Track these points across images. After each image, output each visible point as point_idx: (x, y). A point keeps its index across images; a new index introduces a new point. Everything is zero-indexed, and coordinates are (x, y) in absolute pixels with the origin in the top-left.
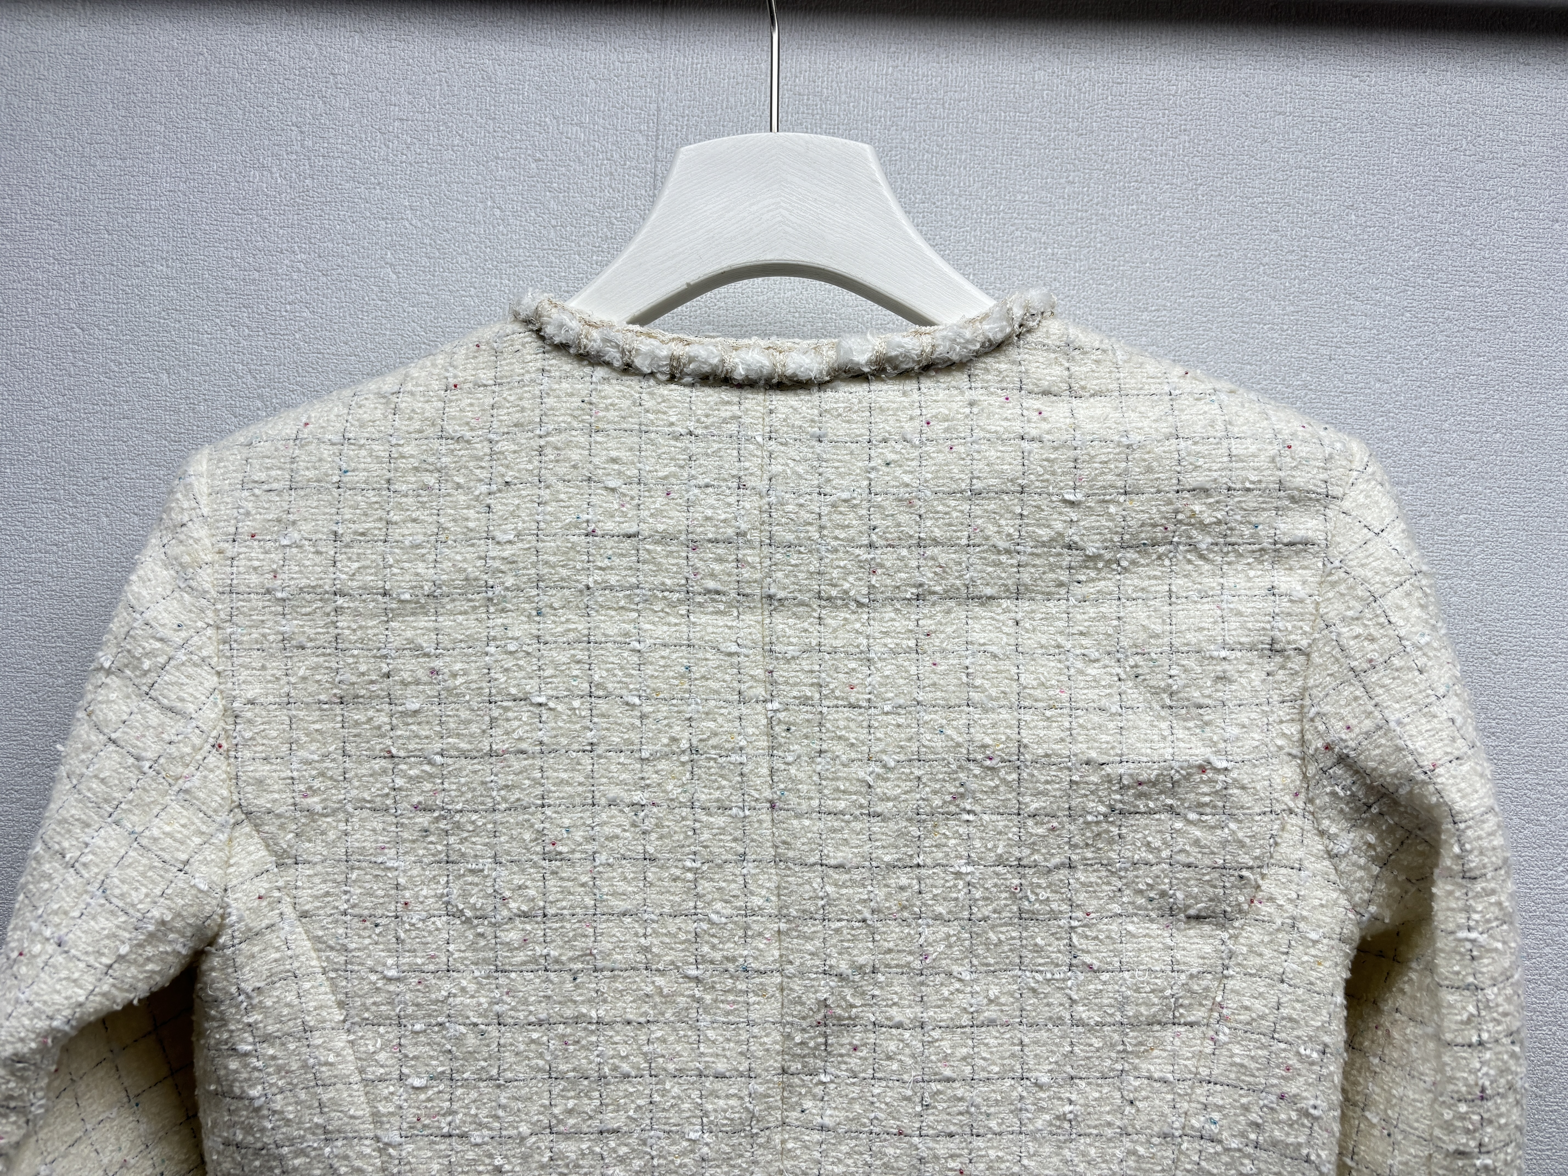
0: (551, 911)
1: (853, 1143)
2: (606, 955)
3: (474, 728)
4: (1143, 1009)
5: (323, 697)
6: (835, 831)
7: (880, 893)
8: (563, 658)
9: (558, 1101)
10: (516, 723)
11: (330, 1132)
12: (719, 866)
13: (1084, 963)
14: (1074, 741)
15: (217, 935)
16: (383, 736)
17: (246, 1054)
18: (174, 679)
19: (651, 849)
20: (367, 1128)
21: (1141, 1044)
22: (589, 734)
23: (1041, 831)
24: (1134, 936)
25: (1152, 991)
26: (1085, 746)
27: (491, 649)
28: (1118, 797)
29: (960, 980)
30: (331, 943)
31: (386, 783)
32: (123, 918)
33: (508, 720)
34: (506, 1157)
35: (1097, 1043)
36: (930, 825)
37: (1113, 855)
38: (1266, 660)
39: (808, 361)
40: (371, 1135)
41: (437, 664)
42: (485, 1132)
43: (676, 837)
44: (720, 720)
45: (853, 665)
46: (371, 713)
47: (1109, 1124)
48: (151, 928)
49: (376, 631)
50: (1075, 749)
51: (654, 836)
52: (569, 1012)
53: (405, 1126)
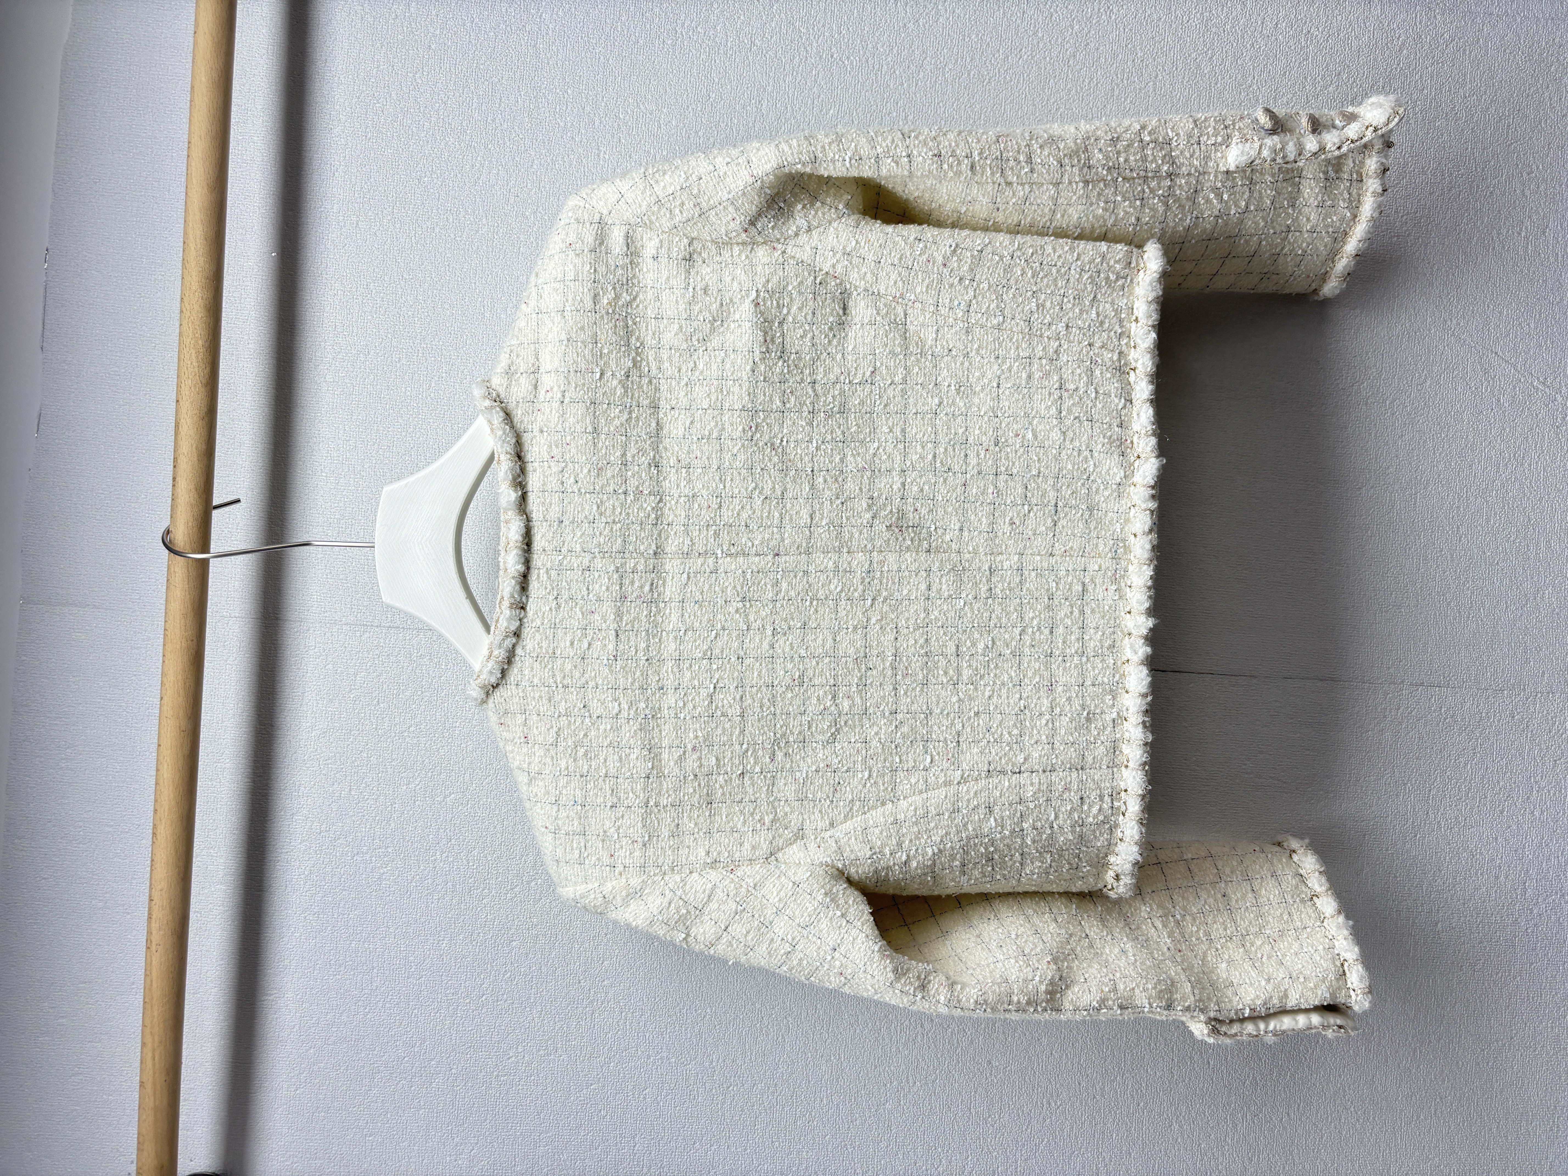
0: (832, 682)
1: (969, 512)
2: (857, 651)
3: (727, 726)
4: (897, 342)
5: (707, 814)
6: (791, 519)
7: (828, 493)
8: (688, 675)
9: (940, 679)
10: (725, 701)
11: (954, 809)
12: (810, 586)
13: (870, 376)
14: (741, 378)
15: (838, 869)
16: (731, 779)
17: (908, 856)
18: (693, 896)
19: (799, 624)
20: (952, 789)
21: (917, 344)
22: (733, 659)
23: (793, 399)
24: (855, 347)
25: (887, 336)
26: (744, 373)
27: (682, 715)
28: (773, 354)
29: (878, 448)
30: (848, 809)
31: (758, 777)
32: (822, 914)
33: (723, 706)
34: (970, 710)
35: (916, 369)
36: (789, 464)
37: (808, 358)
38: (695, 264)
39: (514, 527)
40: (957, 787)
41: (689, 747)
42: (956, 721)
43: (793, 610)
44: (726, 584)
45: (696, 506)
46: (717, 786)
47: (962, 364)
48: (828, 900)
49: (670, 783)
50: (745, 378)
51: (792, 623)
52: (889, 673)
53: (952, 768)
